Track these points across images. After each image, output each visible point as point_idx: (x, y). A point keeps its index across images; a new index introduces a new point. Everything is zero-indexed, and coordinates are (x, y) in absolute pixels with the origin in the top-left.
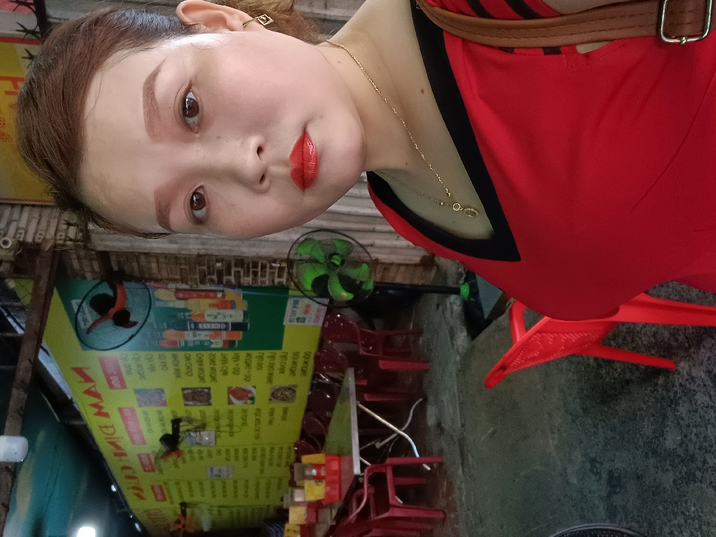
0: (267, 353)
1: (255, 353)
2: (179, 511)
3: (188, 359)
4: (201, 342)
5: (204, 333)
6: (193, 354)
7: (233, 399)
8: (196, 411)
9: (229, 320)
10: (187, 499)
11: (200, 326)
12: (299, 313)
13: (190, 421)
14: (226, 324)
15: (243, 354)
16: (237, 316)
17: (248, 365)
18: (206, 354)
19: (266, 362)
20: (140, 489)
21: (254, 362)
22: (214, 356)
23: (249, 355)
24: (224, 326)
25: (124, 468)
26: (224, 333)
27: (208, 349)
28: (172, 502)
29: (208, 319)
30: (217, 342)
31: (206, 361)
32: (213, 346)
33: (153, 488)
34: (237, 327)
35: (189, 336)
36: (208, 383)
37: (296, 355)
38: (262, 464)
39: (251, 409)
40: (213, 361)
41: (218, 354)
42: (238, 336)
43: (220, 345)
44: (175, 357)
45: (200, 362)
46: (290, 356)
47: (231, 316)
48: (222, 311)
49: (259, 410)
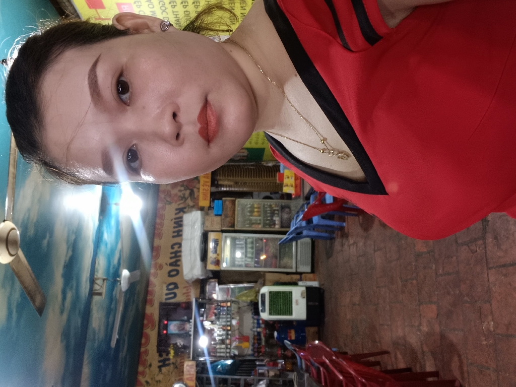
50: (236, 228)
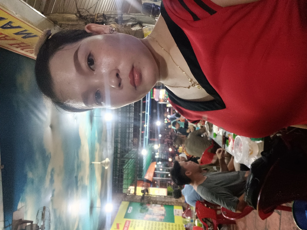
0: (171, 224)
1: (168, 223)
3: (149, 223)
4: (154, 218)
5: (155, 216)
6: (151, 222)
9: (161, 213)
11: (155, 214)
12: (177, 213)
14: (161, 214)
15: (164, 223)
16: (163, 212)
17: (166, 227)
18: (154, 222)
19: (171, 227)
21: (167, 226)
22: (156, 223)
23: (166, 224)
24: (160, 215)
26: (160, 216)
27: (155, 220)
29: (157, 213)
30: (158, 219)
31: (154, 225)
32: (157, 220)
34: (163, 215)
35: (151, 216)
37: (179, 225)
40: (156, 225)
41: (158, 222)
42: (163, 218)
43: (158, 220)
44: (146, 222)
45: (152, 225)
46: (177, 226)
47: (162, 212)
48: (160, 211)
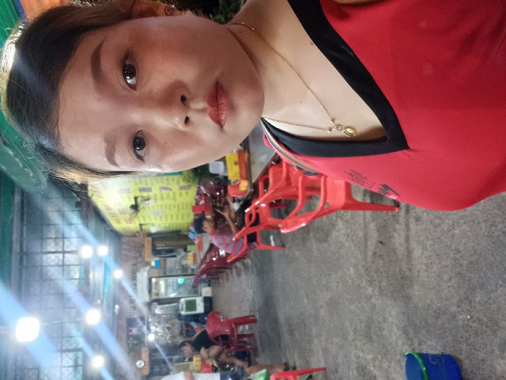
1: (170, 177)
2: (139, 227)
4: (146, 175)
6: (143, 179)
7: (162, 190)
8: (145, 194)
10: (142, 222)
13: (142, 197)
15: (165, 177)
17: (168, 180)
19: (176, 179)
20: (118, 220)
21: (170, 179)
23: (168, 178)
25: (110, 214)
28: (135, 224)
31: (149, 180)
33: (125, 220)
36: (150, 186)
38: (179, 209)
39: (171, 193)
41: (154, 178)
43: (155, 175)
45: (146, 180)
49: (174, 193)
50: (168, 274)
